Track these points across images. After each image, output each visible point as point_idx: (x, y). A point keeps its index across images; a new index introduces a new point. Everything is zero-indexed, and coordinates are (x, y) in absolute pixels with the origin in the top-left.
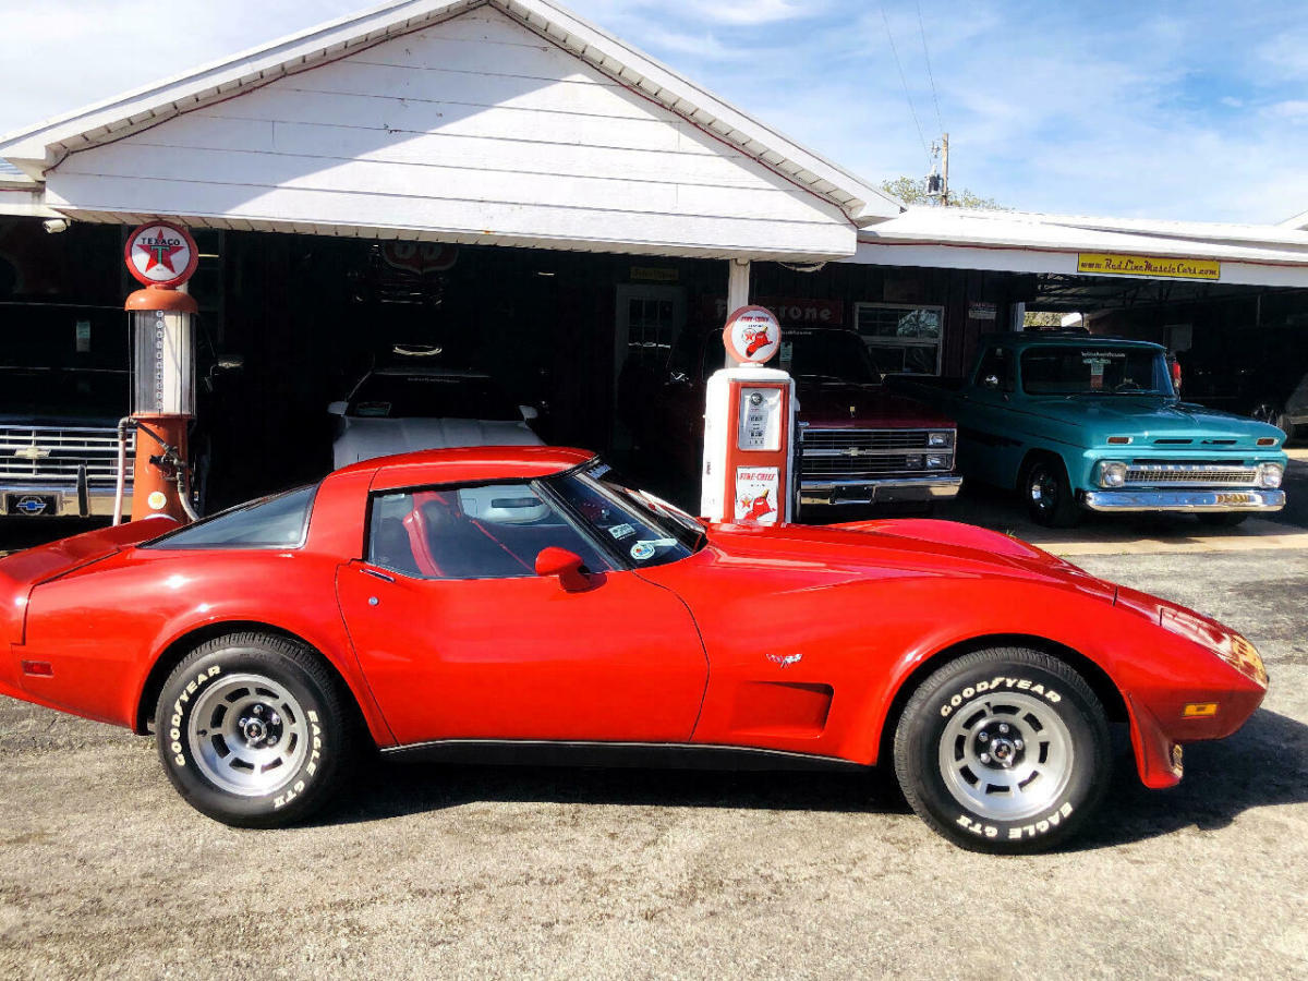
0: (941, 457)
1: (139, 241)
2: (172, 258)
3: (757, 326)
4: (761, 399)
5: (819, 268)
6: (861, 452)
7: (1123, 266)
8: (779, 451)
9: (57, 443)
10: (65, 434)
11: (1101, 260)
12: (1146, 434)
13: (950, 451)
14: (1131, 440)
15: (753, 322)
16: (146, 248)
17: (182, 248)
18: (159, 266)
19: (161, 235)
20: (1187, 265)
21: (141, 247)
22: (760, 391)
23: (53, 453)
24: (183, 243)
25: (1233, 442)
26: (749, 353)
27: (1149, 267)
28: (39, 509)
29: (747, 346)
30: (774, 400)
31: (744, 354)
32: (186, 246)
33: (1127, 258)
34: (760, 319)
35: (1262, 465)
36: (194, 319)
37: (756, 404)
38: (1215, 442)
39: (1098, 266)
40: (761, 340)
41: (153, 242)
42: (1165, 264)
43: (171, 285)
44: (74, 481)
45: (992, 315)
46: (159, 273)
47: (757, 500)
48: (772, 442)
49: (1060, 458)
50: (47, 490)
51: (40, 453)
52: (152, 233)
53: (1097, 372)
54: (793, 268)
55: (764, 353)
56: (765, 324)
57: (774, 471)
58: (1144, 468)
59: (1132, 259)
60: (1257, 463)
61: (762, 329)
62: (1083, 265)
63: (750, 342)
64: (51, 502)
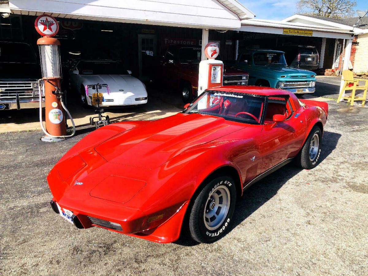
0: (245, 82)
1: (39, 21)
2: (51, 27)
3: (214, 48)
4: (215, 69)
5: (226, 32)
6: (228, 82)
7: (293, 32)
8: (220, 83)
9: (7, 87)
10: (9, 84)
11: (288, 30)
12: (289, 75)
13: (247, 81)
14: (286, 76)
15: (213, 47)
16: (43, 24)
17: (54, 24)
18: (48, 30)
19: (47, 19)
20: (306, 32)
21: (41, 23)
22: (216, 67)
23: (6, 90)
24: (54, 22)
25: (306, 76)
26: (212, 56)
27: (298, 32)
28: (3, 108)
29: (211, 54)
30: (219, 69)
31: (211, 56)
32: (55, 23)
33: (294, 30)
34: (215, 46)
35: (311, 82)
36: (59, 47)
38: (303, 76)
39: (287, 32)
40: (215, 52)
41: (45, 22)
42: (301, 32)
43: (52, 36)
44: (15, 98)
45: (231, 43)
46: (47, 32)
48: (218, 81)
49: (268, 81)
50: (6, 102)
51: (2, 90)
52: (44, 19)
53: (270, 59)
54: (219, 32)
55: (215, 56)
56: (216, 48)
58: (288, 83)
59: (295, 30)
60: (310, 81)
62: (284, 32)
63: (212, 52)
64: (7, 105)
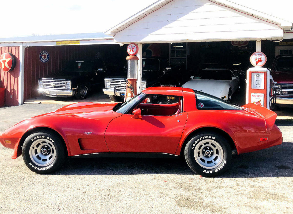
4: (259, 76)
5: (281, 41)
8: (264, 89)
15: (257, 56)
18: (131, 51)
22: (259, 74)
24: (135, 47)
29: (256, 62)
30: (262, 76)
31: (255, 64)
37: (258, 77)
40: (260, 60)
41: (131, 47)
46: (131, 53)
47: (257, 102)
48: (262, 87)
52: (131, 45)
54: (274, 41)
56: (261, 56)
57: (263, 95)
61: (260, 58)
63: (256, 61)
